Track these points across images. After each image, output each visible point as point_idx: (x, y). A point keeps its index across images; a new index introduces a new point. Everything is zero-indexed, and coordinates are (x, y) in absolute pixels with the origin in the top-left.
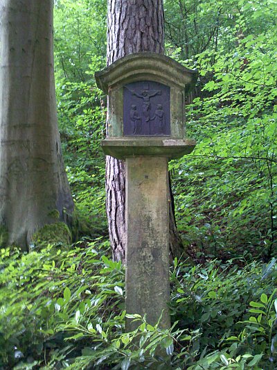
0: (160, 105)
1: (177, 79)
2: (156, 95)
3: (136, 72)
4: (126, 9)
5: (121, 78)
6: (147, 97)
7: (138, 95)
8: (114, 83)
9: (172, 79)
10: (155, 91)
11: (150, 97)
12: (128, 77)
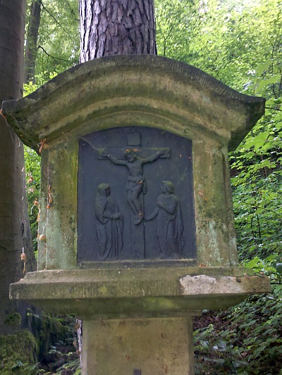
0: (169, 183)
1: (211, 117)
2: (159, 158)
3: (110, 103)
4: (105, 43)
5: (72, 118)
6: (138, 164)
7: (114, 158)
8: (52, 129)
9: (199, 120)
10: (157, 150)
11: (143, 164)
12: (90, 117)
